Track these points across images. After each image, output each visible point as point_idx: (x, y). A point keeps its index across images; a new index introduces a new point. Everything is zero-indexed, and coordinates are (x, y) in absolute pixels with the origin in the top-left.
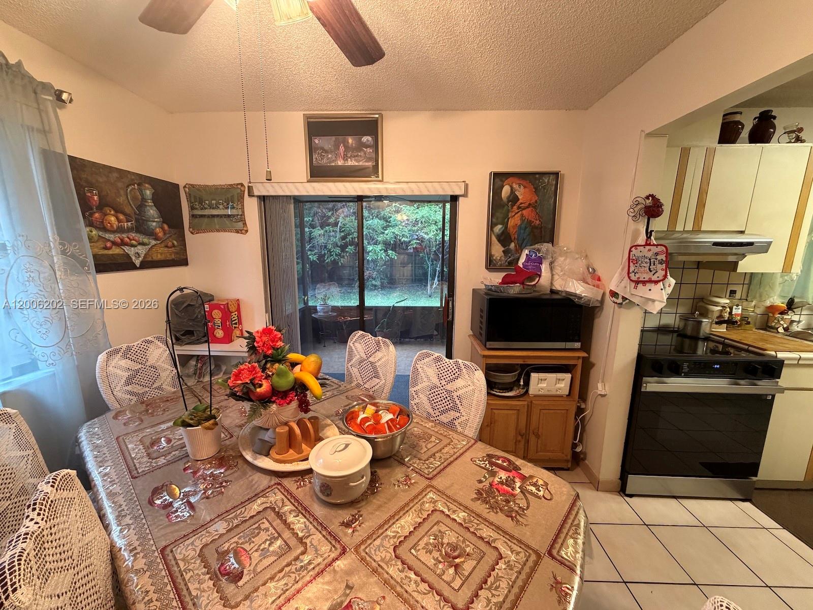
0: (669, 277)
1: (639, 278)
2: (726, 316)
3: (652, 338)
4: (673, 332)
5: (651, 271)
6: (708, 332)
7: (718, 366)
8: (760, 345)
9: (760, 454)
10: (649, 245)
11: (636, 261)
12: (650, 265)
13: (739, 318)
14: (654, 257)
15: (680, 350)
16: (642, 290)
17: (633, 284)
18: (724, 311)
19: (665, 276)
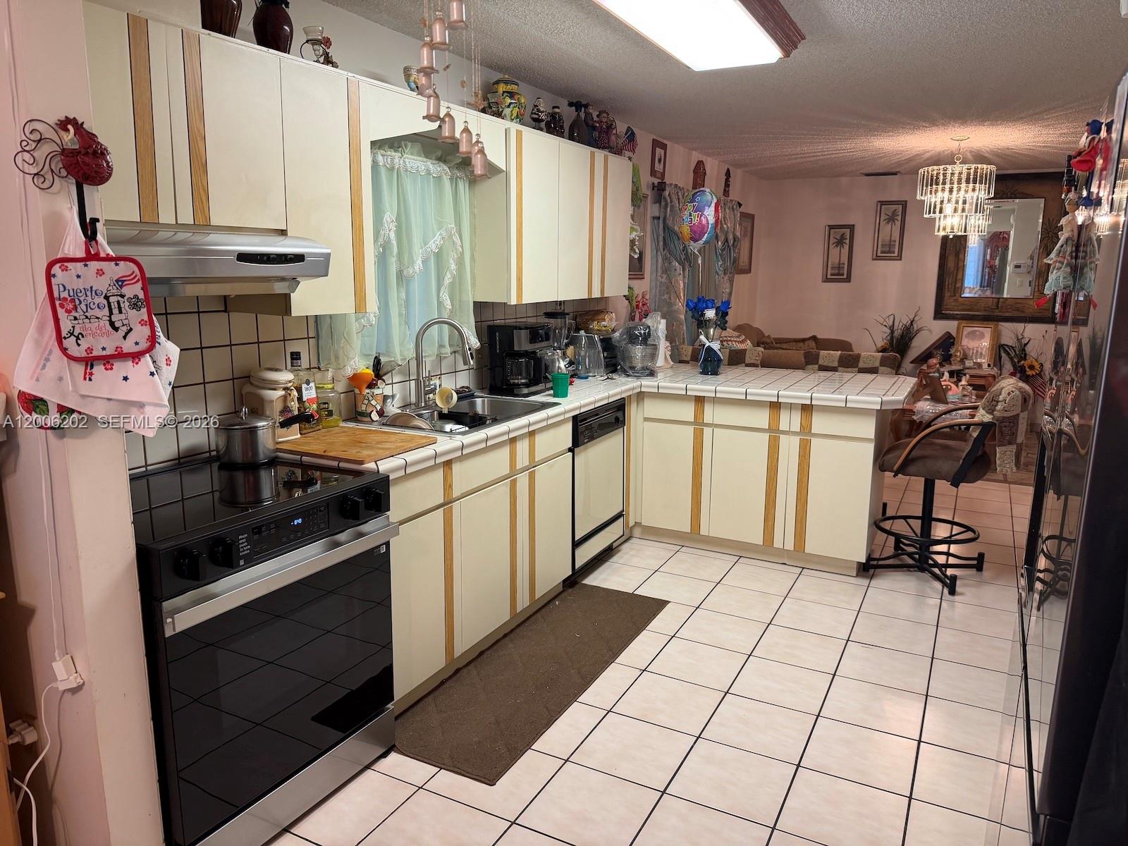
0: (162, 339)
1: (89, 350)
2: (294, 405)
3: (168, 487)
4: (210, 460)
5: (116, 329)
6: (271, 446)
7: (300, 521)
8: (352, 453)
9: (388, 646)
10: (96, 257)
11: (72, 304)
12: (111, 313)
13: (315, 406)
14: (115, 291)
15: (230, 499)
16: (106, 382)
17: (79, 369)
18: (289, 399)
19: (153, 340)
